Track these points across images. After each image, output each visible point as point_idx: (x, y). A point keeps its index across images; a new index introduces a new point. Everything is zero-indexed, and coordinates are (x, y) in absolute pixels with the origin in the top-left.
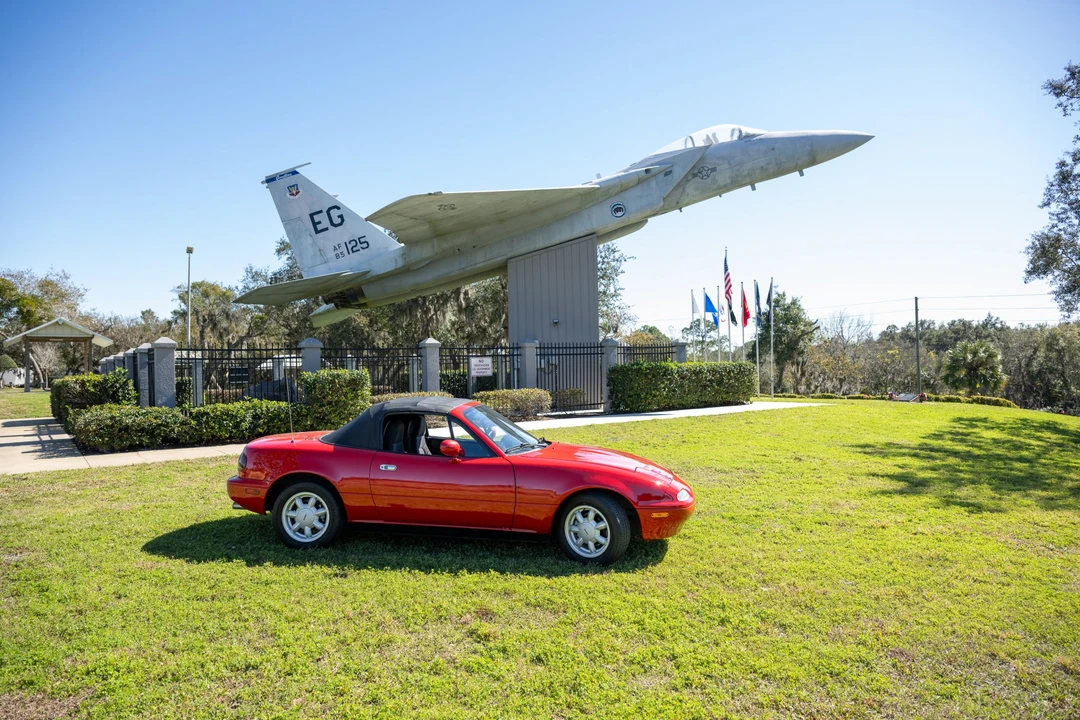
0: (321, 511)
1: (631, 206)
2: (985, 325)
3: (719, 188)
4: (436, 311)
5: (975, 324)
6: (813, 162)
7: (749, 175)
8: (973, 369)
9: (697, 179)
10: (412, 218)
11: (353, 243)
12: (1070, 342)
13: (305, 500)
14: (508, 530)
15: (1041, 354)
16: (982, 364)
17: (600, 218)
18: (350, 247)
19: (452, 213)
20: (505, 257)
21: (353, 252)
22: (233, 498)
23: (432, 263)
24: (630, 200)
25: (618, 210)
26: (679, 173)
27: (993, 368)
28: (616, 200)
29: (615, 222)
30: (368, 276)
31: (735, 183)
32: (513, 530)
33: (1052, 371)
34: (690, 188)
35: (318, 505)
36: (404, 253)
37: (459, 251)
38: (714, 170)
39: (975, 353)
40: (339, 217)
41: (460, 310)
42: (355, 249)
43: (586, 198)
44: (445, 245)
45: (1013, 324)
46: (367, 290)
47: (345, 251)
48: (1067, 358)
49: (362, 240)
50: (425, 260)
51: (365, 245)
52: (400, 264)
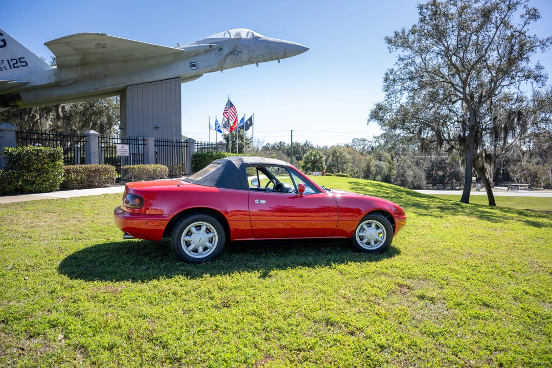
0: (211, 235)
1: (201, 65)
2: (305, 145)
3: (242, 62)
4: (41, 117)
5: (301, 145)
6: (285, 57)
7: (257, 58)
8: (314, 163)
9: (232, 56)
10: (75, 49)
11: (14, 62)
12: (341, 154)
13: (199, 228)
14: (330, 237)
15: (330, 158)
16: (317, 161)
17: (182, 69)
18: (12, 64)
19: (101, 50)
20: (125, 85)
21: (14, 67)
22: (124, 230)
23: (75, 82)
24: (199, 60)
25: (193, 66)
26: (226, 50)
27: (322, 163)
28: (193, 60)
29: (191, 72)
30: (28, 86)
31: (250, 62)
32: (333, 237)
33: (334, 165)
34: (228, 60)
35: (208, 231)
36: (56, 73)
37: (93, 78)
38: (240, 52)
39: (315, 156)
40: (2, 41)
41: (58, 117)
42: (15, 66)
43: (177, 56)
44: (86, 72)
45: (315, 146)
46: (23, 95)
47: (8, 66)
48: (339, 160)
49: (22, 60)
50: (71, 79)
51: (24, 64)
52: (53, 80)
